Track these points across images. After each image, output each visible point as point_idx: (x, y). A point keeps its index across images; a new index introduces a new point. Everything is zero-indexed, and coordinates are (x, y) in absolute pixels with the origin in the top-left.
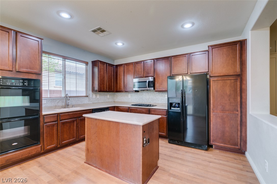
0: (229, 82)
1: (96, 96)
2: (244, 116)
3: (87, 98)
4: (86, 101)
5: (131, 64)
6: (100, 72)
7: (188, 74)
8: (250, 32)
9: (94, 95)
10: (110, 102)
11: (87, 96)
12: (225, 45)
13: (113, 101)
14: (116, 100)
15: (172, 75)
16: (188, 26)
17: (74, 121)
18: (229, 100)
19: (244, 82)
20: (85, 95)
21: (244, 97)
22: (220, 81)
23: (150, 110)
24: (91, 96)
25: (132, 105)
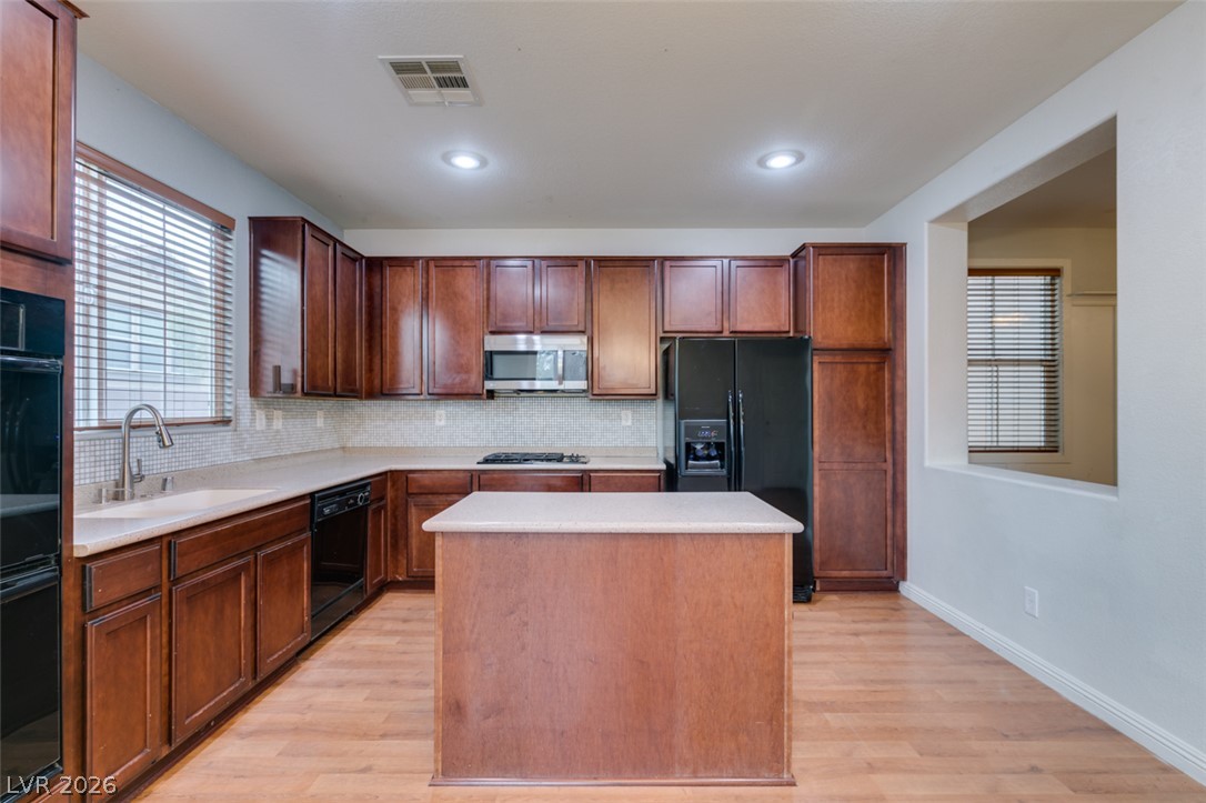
0: (862, 369)
1: (269, 419)
2: (899, 476)
3: (224, 434)
4: (221, 448)
5: (466, 263)
6: (311, 284)
7: (721, 332)
8: (926, 224)
9: (258, 412)
10: (327, 450)
11: (226, 422)
12: (853, 251)
13: (337, 445)
14: (357, 441)
15: (665, 332)
16: (781, 162)
17: (234, 577)
18: (865, 427)
19: (900, 373)
20: (207, 412)
21: (899, 417)
22: (839, 366)
23: (586, 477)
24: (245, 420)
25: (486, 461)
